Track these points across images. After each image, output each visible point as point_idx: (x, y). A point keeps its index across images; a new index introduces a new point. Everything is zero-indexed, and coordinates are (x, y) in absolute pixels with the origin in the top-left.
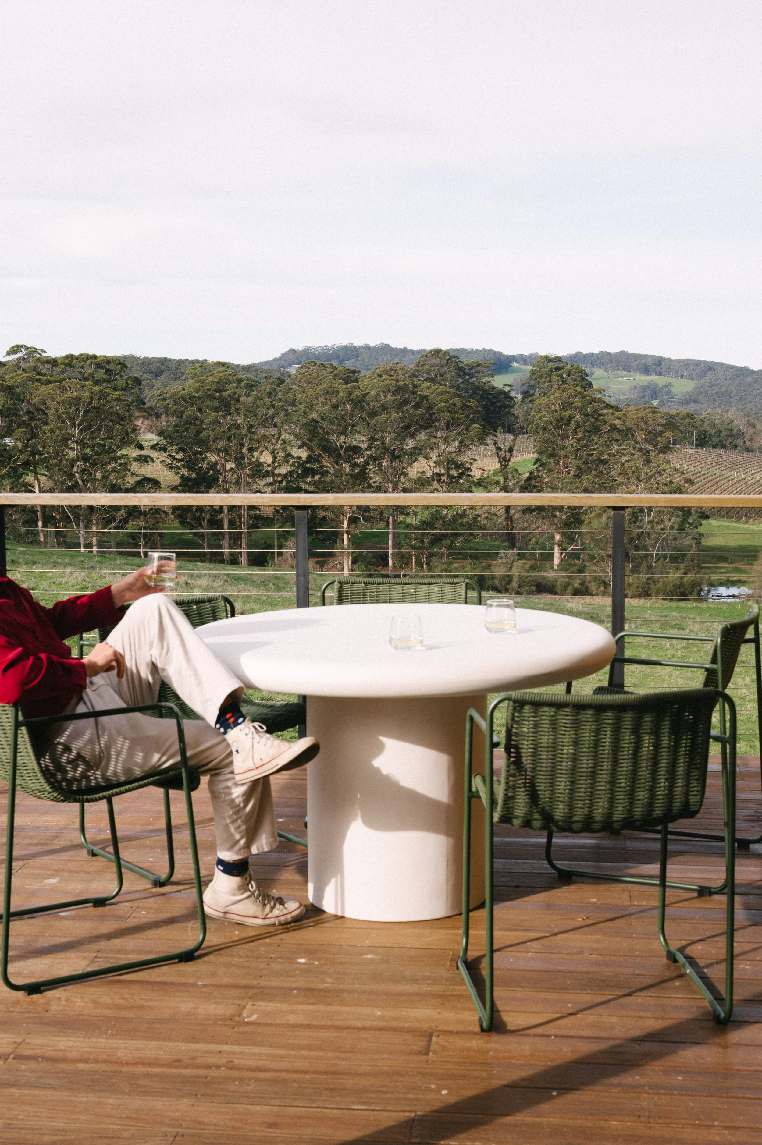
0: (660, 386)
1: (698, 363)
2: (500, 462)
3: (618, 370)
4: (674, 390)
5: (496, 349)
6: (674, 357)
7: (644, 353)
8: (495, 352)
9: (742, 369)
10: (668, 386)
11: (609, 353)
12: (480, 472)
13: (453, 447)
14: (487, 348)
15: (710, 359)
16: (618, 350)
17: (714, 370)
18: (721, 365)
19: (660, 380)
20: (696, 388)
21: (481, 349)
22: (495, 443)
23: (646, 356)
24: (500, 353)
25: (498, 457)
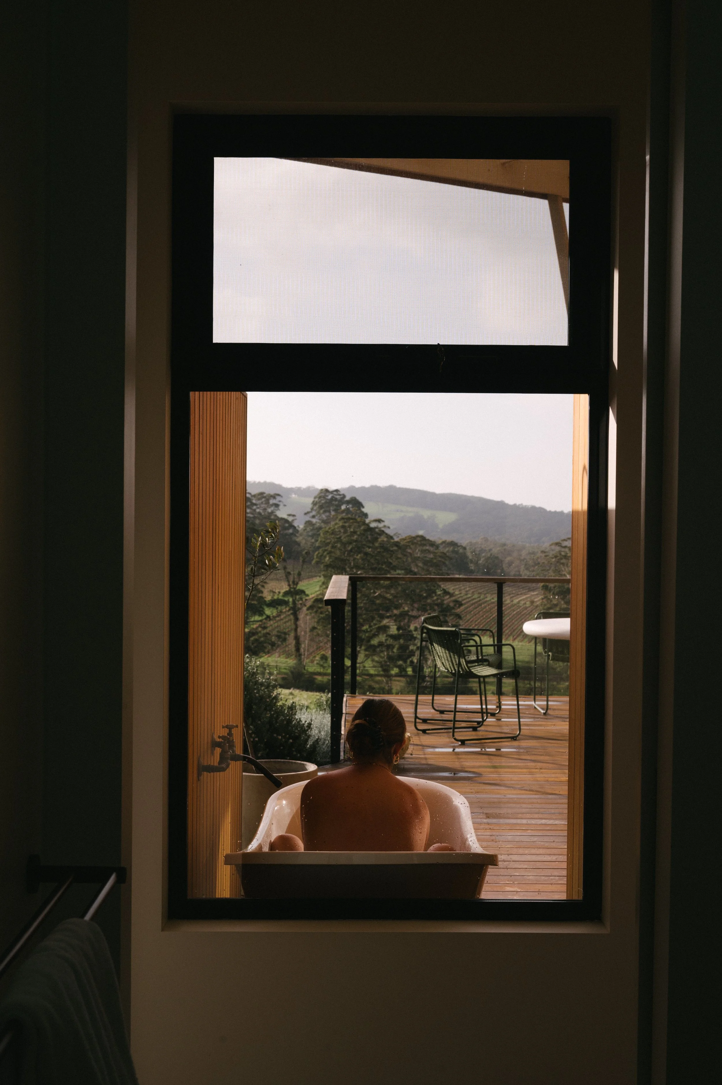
0: (426, 517)
1: (460, 497)
2: (289, 585)
3: (388, 502)
4: (436, 522)
6: (439, 492)
7: (415, 488)
10: (433, 517)
11: (379, 487)
12: (271, 594)
15: (471, 494)
17: (474, 503)
19: (426, 513)
20: (458, 520)
22: (285, 568)
23: (414, 491)
24: (279, 486)
25: (288, 581)
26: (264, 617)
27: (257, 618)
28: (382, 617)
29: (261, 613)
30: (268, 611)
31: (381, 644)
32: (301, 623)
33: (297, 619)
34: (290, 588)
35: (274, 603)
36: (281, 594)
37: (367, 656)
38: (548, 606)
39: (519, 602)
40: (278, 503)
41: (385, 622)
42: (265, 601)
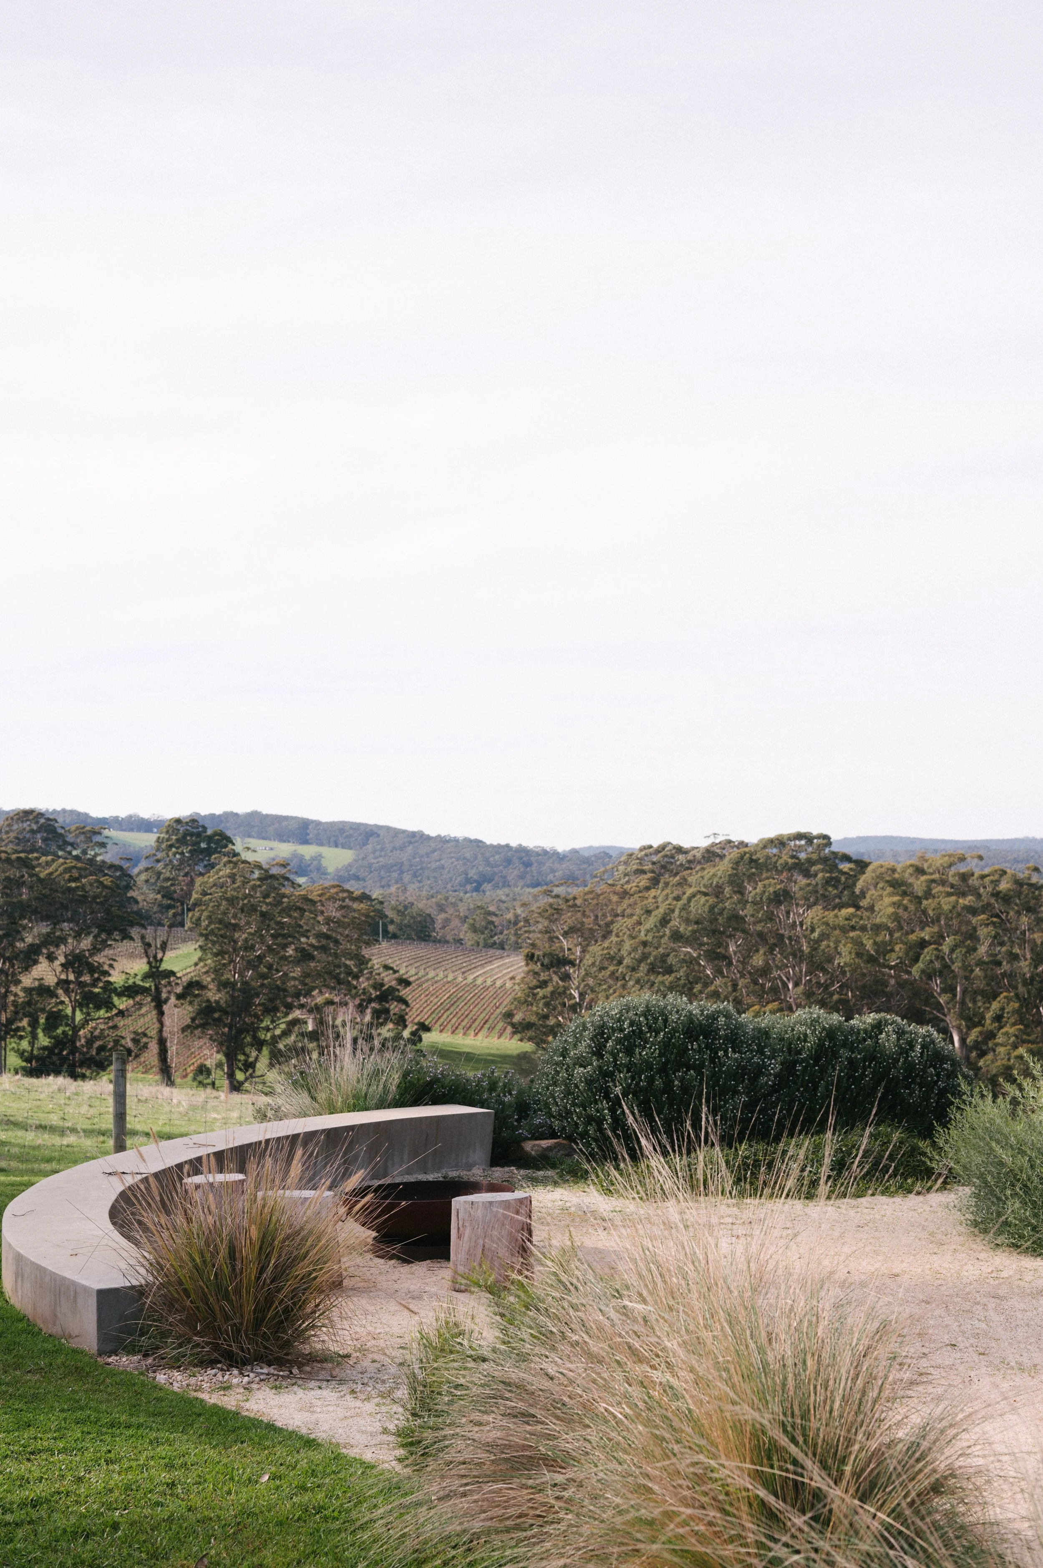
0: (307, 857)
1: (356, 827)
2: (149, 963)
3: (249, 836)
4: (324, 863)
5: (81, 809)
6: (324, 819)
7: (285, 814)
8: (79, 814)
9: (413, 834)
10: (319, 857)
11: (236, 815)
12: (124, 977)
13: (86, 943)
14: (68, 808)
15: (371, 821)
16: (248, 810)
17: (378, 836)
18: (388, 829)
19: (308, 851)
20: (355, 861)
21: (59, 809)
22: (143, 937)
23: (286, 818)
24: (86, 815)
25: (147, 956)
26: (115, 1011)
27: (102, 1013)
28: (290, 1007)
29: (109, 1005)
30: (122, 1003)
31: (289, 1049)
32: (167, 1021)
33: (161, 1013)
34: (151, 967)
35: (130, 991)
36: (139, 977)
37: (271, 1065)
38: (535, 982)
39: (475, 979)
40: (105, 841)
41: (297, 1014)
42: (116, 988)
